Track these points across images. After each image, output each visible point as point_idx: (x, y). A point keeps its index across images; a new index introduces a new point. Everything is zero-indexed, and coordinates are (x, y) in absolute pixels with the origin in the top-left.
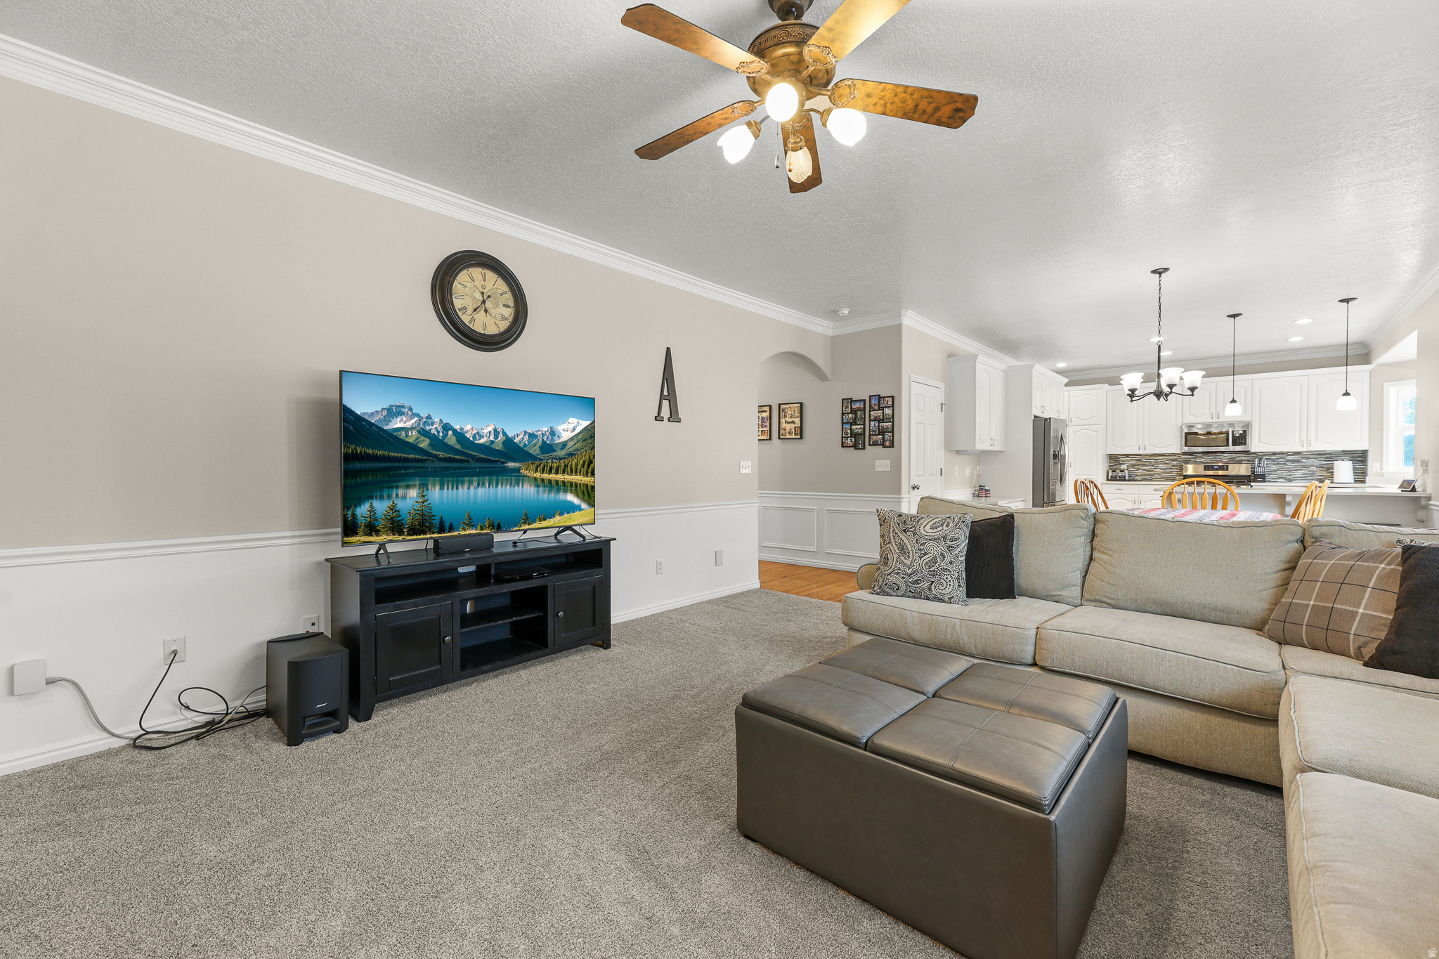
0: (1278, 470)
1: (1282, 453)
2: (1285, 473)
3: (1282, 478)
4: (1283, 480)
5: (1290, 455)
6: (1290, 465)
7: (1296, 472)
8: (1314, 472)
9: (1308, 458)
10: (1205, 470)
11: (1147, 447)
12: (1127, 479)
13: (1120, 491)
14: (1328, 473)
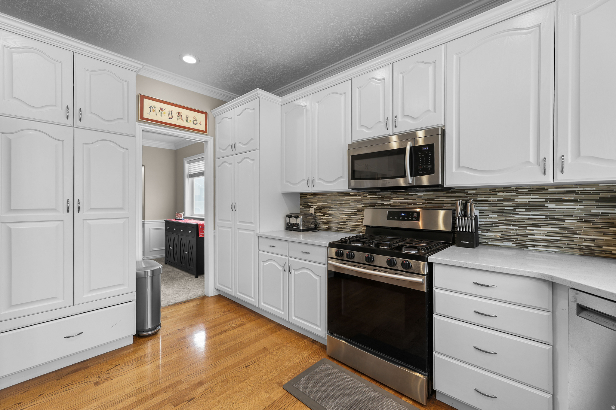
0: (501, 223)
1: (507, 189)
2: (514, 230)
3: (509, 240)
4: (510, 244)
5: (522, 194)
6: (523, 215)
7: (535, 230)
8: (571, 231)
9: (560, 201)
10: (389, 219)
11: (317, 181)
12: (301, 228)
13: (272, 249)
14: (606, 234)
